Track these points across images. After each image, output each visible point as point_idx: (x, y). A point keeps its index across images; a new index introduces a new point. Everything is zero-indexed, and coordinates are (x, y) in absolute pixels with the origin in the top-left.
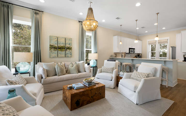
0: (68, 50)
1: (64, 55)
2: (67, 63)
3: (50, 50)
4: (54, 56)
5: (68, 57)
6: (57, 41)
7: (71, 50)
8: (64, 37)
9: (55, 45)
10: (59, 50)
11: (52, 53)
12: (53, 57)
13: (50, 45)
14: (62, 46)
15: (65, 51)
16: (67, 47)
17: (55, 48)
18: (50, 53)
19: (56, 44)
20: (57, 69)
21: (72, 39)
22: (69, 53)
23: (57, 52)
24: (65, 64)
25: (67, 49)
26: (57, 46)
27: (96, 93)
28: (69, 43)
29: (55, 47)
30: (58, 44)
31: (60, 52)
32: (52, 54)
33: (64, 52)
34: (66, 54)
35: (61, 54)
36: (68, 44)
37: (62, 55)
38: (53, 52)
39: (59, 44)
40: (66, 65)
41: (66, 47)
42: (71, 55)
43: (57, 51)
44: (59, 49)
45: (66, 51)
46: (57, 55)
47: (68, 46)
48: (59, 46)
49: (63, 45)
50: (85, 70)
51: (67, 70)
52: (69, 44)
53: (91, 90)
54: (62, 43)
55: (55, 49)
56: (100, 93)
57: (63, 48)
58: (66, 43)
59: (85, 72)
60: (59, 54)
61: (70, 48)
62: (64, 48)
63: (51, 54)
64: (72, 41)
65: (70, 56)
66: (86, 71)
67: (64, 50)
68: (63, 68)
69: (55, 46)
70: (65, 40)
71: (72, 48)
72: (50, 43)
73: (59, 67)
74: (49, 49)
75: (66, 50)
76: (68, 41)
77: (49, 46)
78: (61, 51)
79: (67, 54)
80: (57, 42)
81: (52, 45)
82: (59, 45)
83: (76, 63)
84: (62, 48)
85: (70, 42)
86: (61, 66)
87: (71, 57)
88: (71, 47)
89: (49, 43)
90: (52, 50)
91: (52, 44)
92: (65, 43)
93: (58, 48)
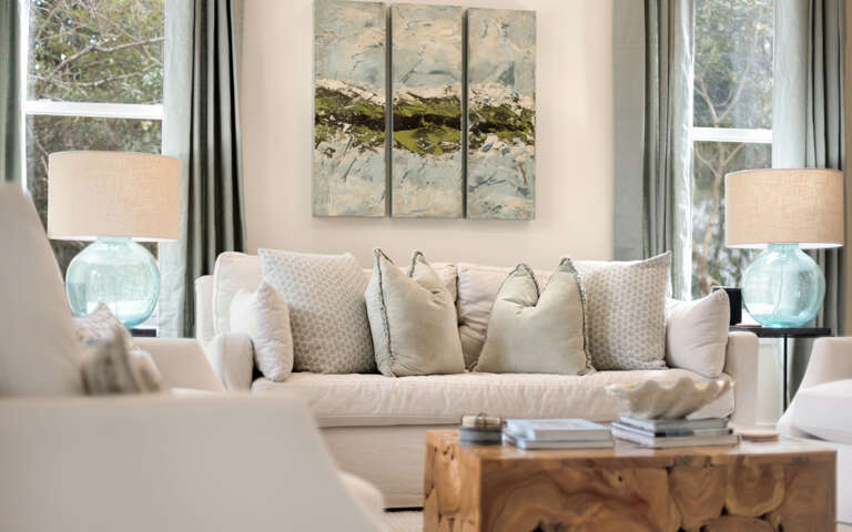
0: (491, 139)
1: (449, 199)
2: (476, 277)
3: (318, 141)
4: (353, 203)
5: (493, 214)
6: (382, 51)
7: (522, 145)
8: (457, 8)
9: (367, 95)
10: (399, 146)
11: (337, 176)
12: (350, 217)
13: (322, 93)
14: (436, 100)
15: (458, 154)
16: (487, 108)
17: (365, 120)
18: (317, 168)
19: (372, 79)
20: (384, 309)
21: (533, 15)
22: (503, 171)
23: (382, 166)
24: (457, 278)
25: (485, 128)
26: (381, 99)
27: (725, 512)
28: (506, 67)
29: (367, 112)
30: (395, 84)
31: (413, 160)
32: (334, 182)
33: (453, 163)
34: (471, 182)
35: (421, 183)
36: (499, 73)
37: (429, 189)
38: (346, 161)
39: (405, 79)
40: (465, 293)
41: (472, 105)
42: (524, 192)
43: (381, 150)
44: (404, 136)
46: (382, 187)
47: (490, 93)
48: (403, 103)
49: (437, 93)
50: (667, 349)
51: (481, 344)
52: (508, 78)
53: (669, 470)
54: (429, 63)
55: (366, 132)
56: (777, 519)
57: (438, 121)
58: (471, 64)
59: (669, 364)
60: (407, 186)
61: (510, 124)
62: (454, 124)
63: (332, 184)
64: (532, 38)
65: (510, 201)
66: (676, 356)
67: (450, 137)
68: (433, 304)
69: (367, 103)
71: (539, 122)
72: (318, 75)
73: (402, 289)
74: (308, 129)
75: (475, 145)
76: (489, 42)
77: (307, 107)
78: (425, 150)
79: (481, 181)
80: (379, 62)
81: (337, 93)
82: (401, 91)
83: (567, 266)
84: (428, 118)
85: (512, 52)
86: (422, 283)
87: (524, 217)
88: (526, 103)
89: (310, 75)
90: (341, 139)
91: (333, 85)
92: (459, 73)
93: (389, 123)
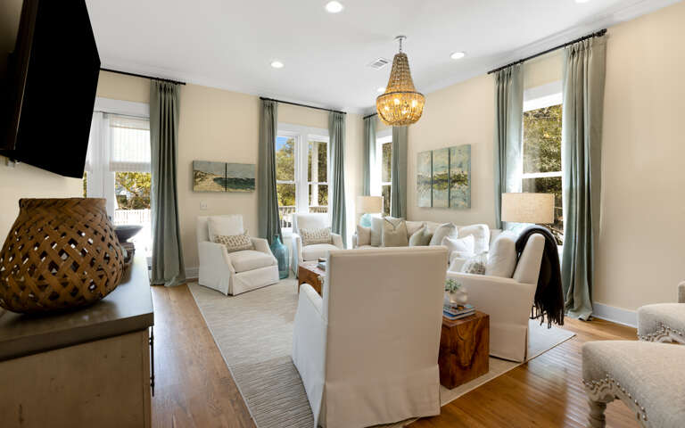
0: (456, 184)
1: (446, 202)
3: (418, 188)
5: (457, 207)
6: (431, 163)
7: (465, 186)
8: (447, 148)
9: (427, 175)
10: (434, 188)
11: (420, 195)
14: (442, 175)
15: (448, 190)
16: (455, 176)
17: (427, 182)
19: (428, 171)
21: (469, 145)
22: (459, 194)
23: (430, 194)
25: (454, 182)
26: (430, 176)
28: (460, 163)
29: (427, 180)
31: (438, 192)
33: (446, 192)
34: (451, 198)
35: (439, 198)
36: (458, 165)
37: (441, 200)
38: (423, 193)
39: (436, 170)
41: (451, 175)
43: (430, 190)
44: (436, 186)
45: (450, 187)
46: (430, 200)
47: (456, 171)
48: (435, 177)
49: (442, 173)
54: (441, 164)
55: (427, 185)
57: (442, 180)
58: (451, 163)
60: (436, 199)
61: (461, 179)
62: (447, 181)
64: (468, 153)
65: (461, 203)
67: (446, 185)
69: (427, 178)
70: (447, 156)
71: (470, 178)
72: (418, 172)
75: (452, 187)
76: (455, 156)
78: (440, 189)
79: (453, 197)
80: (430, 166)
81: (421, 176)
82: (434, 173)
84: (440, 180)
85: (462, 158)
87: (467, 208)
88: (465, 173)
89: (416, 172)
90: (422, 188)
91: (421, 174)
92: (448, 166)
93: (432, 182)
